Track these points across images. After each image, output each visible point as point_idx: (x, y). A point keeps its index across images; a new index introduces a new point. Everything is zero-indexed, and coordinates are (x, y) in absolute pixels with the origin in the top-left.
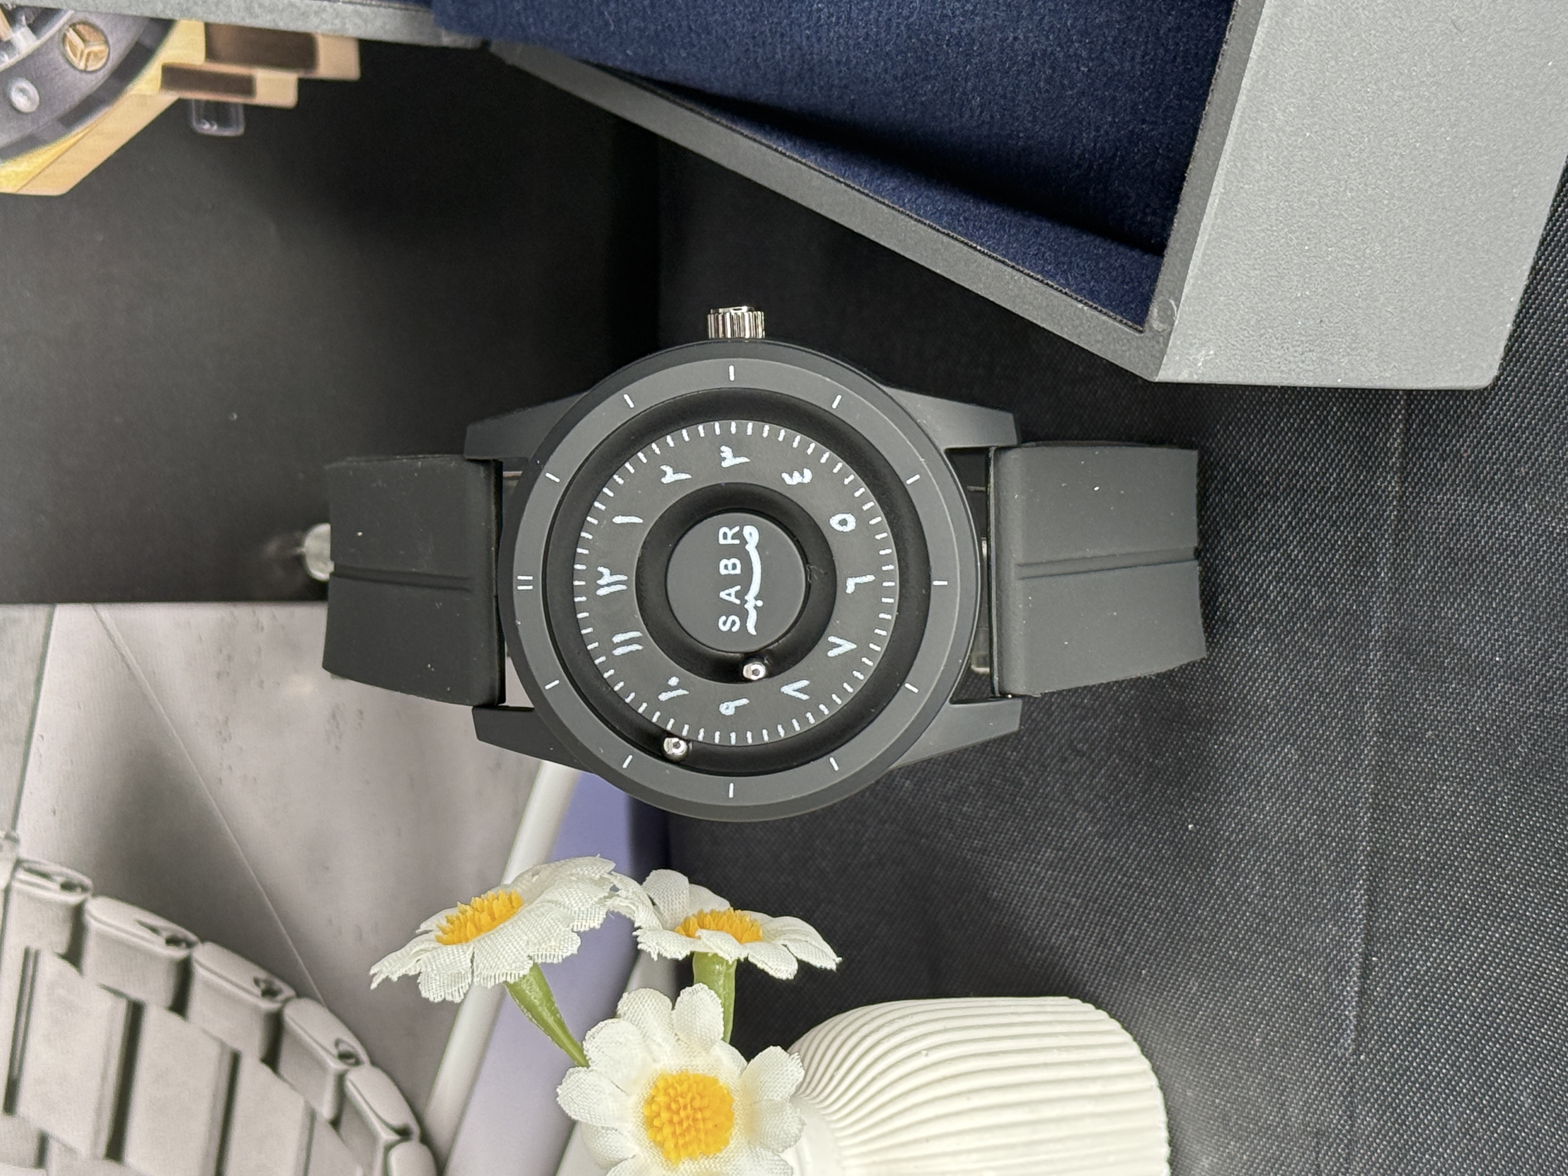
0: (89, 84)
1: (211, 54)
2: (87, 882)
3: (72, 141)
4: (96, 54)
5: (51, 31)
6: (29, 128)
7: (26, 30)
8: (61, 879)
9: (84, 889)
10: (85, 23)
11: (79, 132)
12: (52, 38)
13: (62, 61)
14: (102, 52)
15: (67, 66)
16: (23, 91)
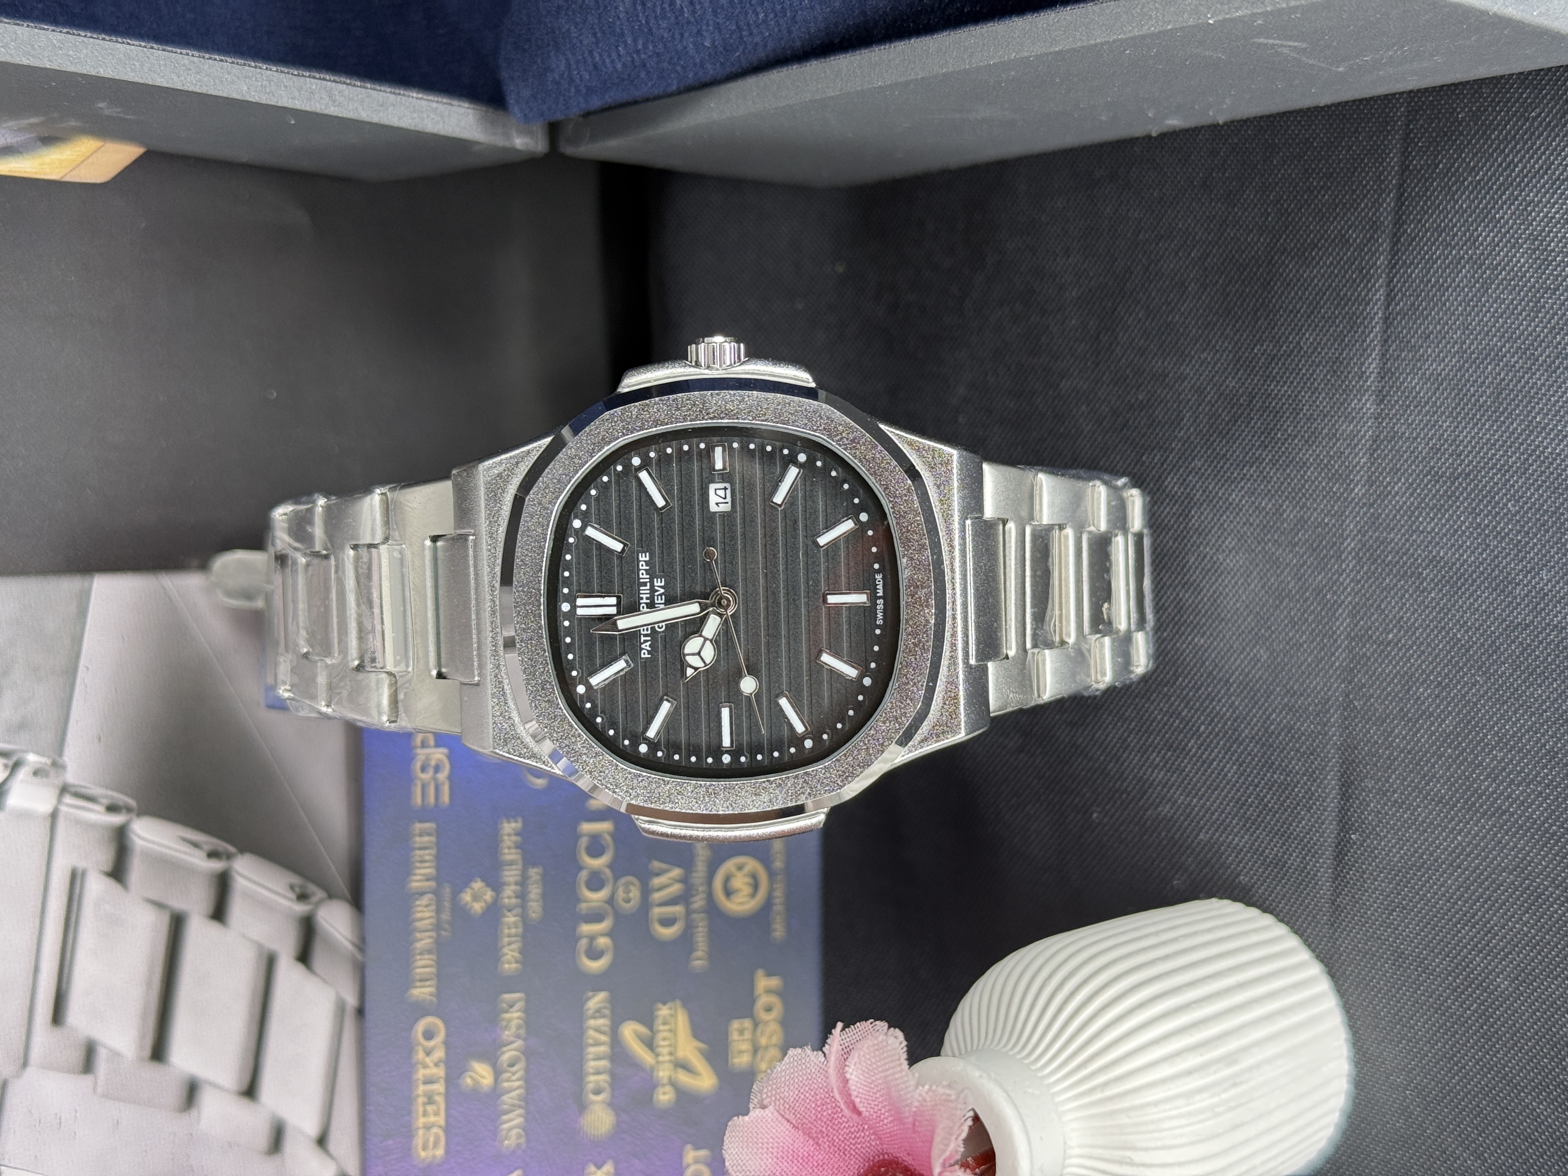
2: (132, 803)
8: (106, 801)
9: (129, 810)
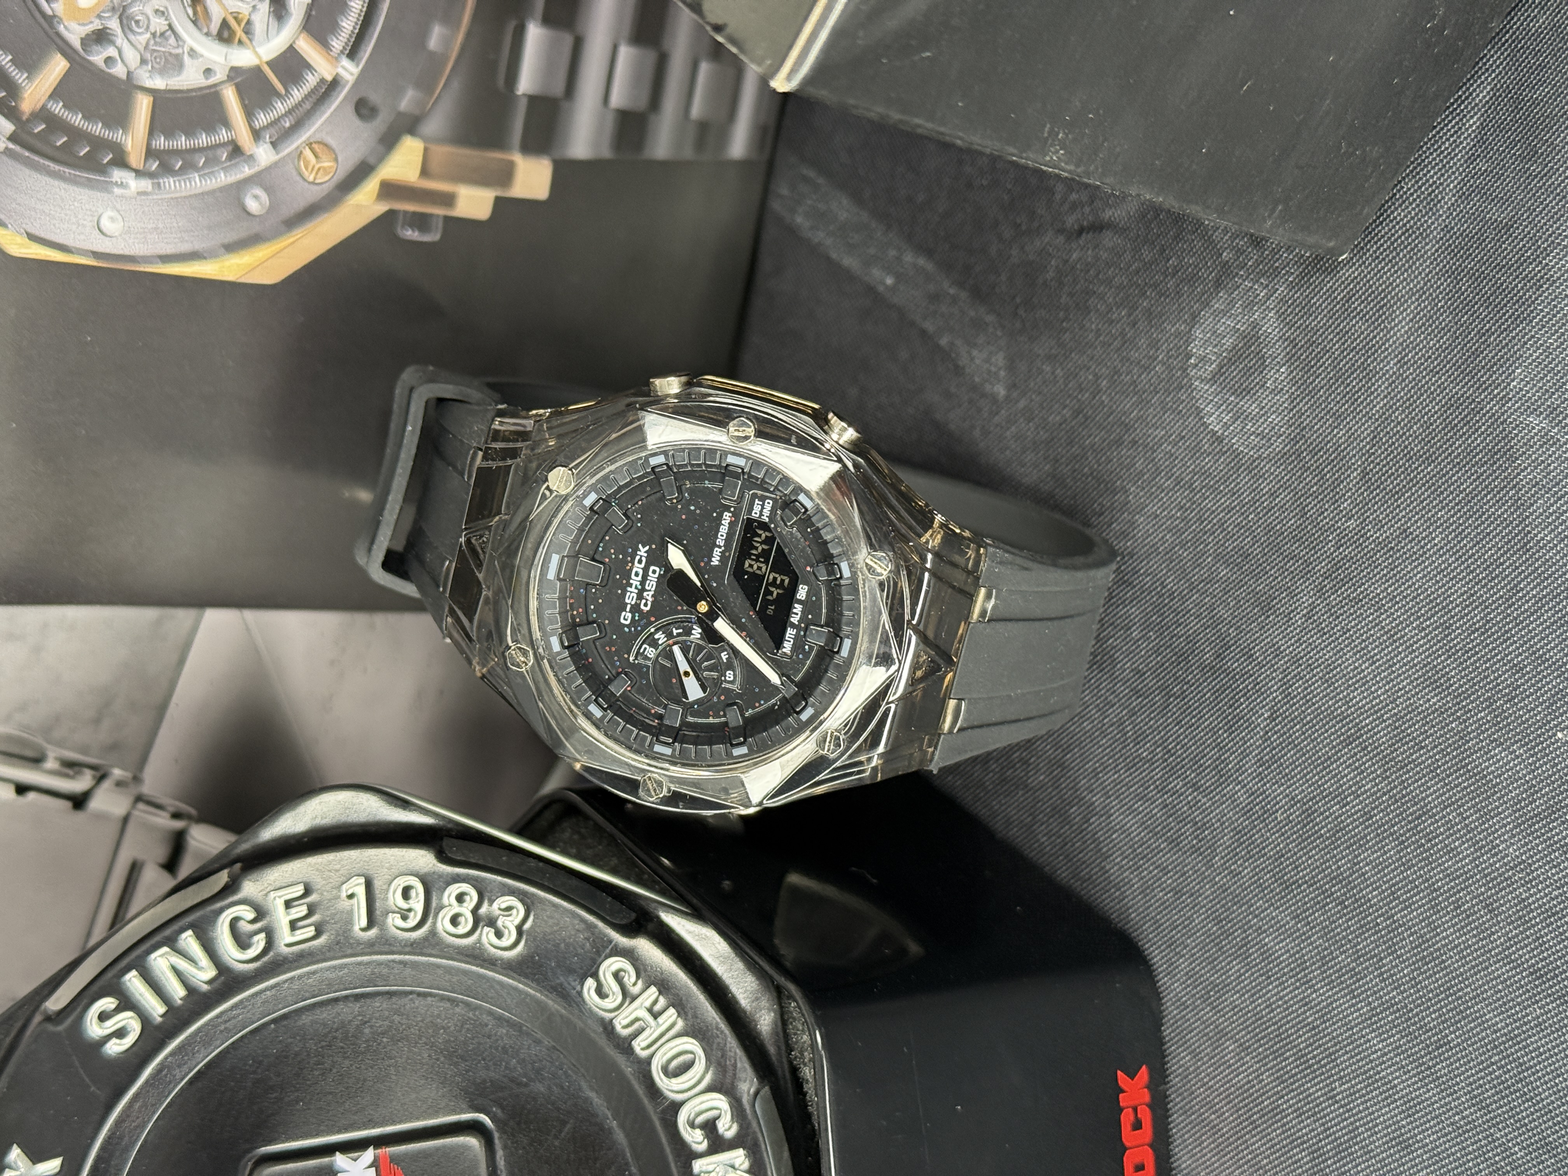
0: (313, 194)
1: (425, 172)
2: (193, 811)
3: (291, 240)
4: (324, 168)
5: (289, 148)
6: (256, 228)
7: (268, 147)
8: (171, 809)
9: (190, 818)
10: (318, 143)
11: (298, 233)
12: (289, 155)
13: (294, 173)
14: (330, 167)
15: (298, 178)
16: (256, 197)
